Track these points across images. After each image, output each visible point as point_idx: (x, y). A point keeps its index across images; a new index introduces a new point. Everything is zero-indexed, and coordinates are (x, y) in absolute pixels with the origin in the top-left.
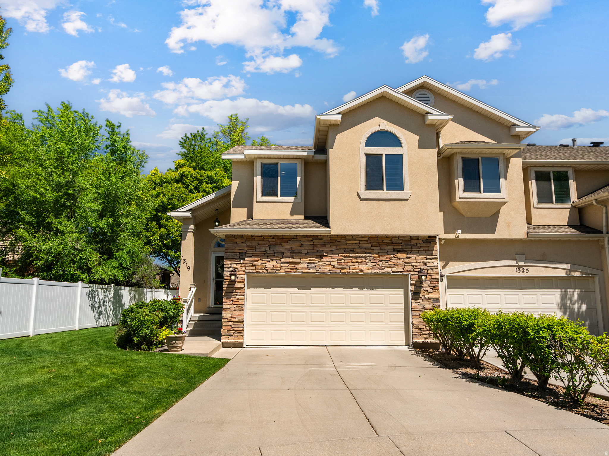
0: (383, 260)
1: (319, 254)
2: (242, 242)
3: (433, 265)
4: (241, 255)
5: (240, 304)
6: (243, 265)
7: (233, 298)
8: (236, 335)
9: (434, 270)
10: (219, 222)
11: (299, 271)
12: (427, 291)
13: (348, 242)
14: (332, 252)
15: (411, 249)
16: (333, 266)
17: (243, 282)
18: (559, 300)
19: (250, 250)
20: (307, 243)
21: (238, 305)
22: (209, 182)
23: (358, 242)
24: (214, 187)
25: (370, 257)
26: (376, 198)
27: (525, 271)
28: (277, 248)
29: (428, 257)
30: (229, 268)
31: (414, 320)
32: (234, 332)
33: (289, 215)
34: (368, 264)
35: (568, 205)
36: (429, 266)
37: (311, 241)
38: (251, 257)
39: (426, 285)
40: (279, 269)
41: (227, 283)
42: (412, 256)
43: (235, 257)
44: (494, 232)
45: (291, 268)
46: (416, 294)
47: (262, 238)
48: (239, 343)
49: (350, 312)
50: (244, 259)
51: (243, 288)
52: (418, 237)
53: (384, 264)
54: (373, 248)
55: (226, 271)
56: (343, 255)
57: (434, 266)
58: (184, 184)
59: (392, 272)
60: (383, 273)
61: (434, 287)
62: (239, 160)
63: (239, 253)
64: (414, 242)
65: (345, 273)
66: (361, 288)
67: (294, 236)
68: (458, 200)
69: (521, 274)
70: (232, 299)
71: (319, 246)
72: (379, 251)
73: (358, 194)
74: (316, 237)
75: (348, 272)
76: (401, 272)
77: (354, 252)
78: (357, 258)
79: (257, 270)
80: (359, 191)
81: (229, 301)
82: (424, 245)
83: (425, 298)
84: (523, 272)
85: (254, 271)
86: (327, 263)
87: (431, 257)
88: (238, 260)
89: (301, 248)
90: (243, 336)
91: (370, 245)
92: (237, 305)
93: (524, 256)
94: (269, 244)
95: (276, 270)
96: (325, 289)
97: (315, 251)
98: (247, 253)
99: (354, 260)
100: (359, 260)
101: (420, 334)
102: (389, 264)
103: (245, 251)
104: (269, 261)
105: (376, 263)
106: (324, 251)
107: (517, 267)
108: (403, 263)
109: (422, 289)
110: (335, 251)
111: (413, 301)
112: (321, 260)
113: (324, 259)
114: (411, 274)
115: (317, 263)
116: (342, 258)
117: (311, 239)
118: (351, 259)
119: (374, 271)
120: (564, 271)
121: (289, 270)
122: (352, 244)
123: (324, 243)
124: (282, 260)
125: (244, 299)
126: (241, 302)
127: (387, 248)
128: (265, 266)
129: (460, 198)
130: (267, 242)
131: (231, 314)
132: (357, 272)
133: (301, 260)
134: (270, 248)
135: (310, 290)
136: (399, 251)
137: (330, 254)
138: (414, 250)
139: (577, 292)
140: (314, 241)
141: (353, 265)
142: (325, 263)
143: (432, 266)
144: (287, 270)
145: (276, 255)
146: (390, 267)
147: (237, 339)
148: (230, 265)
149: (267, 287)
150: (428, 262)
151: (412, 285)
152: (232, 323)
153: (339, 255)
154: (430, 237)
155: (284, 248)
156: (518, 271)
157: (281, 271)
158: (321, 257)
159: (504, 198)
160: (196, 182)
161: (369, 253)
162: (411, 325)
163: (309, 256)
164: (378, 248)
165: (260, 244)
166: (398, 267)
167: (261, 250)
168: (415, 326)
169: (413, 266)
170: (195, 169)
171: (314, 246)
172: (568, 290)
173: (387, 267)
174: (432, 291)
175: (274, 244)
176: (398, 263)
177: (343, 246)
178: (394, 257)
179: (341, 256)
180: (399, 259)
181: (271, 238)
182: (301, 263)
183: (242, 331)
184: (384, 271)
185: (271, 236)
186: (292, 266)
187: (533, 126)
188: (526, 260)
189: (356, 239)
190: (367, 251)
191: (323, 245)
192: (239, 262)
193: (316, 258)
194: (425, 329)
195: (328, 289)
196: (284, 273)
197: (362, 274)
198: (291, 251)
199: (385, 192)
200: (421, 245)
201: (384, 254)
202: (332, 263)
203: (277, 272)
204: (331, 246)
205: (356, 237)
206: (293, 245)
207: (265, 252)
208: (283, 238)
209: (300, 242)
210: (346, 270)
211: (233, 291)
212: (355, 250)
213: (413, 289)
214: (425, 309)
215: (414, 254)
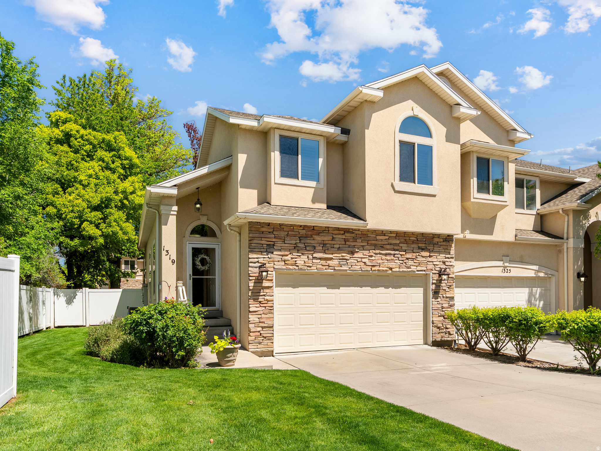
0: (410, 258)
1: (351, 249)
2: (269, 232)
3: (451, 264)
4: (268, 247)
5: (269, 307)
6: (271, 260)
7: (261, 299)
8: (265, 342)
9: (451, 269)
10: (201, 204)
11: (331, 268)
12: (445, 290)
13: (378, 237)
14: (363, 248)
15: (433, 248)
16: (364, 263)
17: (272, 280)
18: (527, 298)
19: (279, 242)
20: (339, 237)
21: (267, 308)
22: (106, 149)
23: (387, 237)
24: (114, 156)
25: (398, 254)
26: (409, 191)
27: (509, 271)
28: (308, 241)
29: (447, 256)
30: (255, 263)
31: (434, 319)
32: (262, 338)
33: (311, 203)
34: (396, 261)
35: (534, 212)
36: (447, 266)
37: (342, 234)
38: (280, 250)
39: (445, 284)
40: (311, 265)
41: (253, 281)
42: (434, 254)
43: (262, 250)
44: (491, 234)
45: (323, 264)
46: (436, 293)
47: (292, 228)
48: (269, 351)
49: (377, 313)
50: (272, 253)
51: (272, 287)
52: (439, 236)
53: (410, 263)
54: (401, 245)
55: (252, 267)
56: (374, 251)
57: (451, 266)
58: (70, 146)
59: (418, 271)
60: (410, 271)
61: (450, 286)
62: (247, 128)
63: (266, 245)
64: (436, 240)
65: (375, 270)
66: (387, 287)
67: (326, 227)
68: (472, 200)
69: (506, 274)
70: (259, 300)
71: (351, 240)
72: (406, 249)
73: (392, 185)
74: (348, 230)
75: (378, 270)
76: (424, 271)
77: (384, 249)
78: (386, 255)
79: (287, 266)
80: (393, 182)
81: (257, 303)
82: (444, 243)
83: (443, 297)
84: (507, 272)
85: (284, 267)
86: (359, 260)
87: (449, 256)
88: (265, 254)
89: (333, 242)
90: (272, 343)
91: (398, 242)
92: (265, 307)
93: (509, 257)
94: (300, 236)
95: (307, 266)
96: (353, 288)
97: (347, 246)
98: (276, 245)
99: (384, 257)
100: (388, 258)
101: (438, 332)
102: (414, 262)
103: (272, 243)
104: (300, 256)
105: (403, 260)
106: (355, 246)
107: (503, 268)
108: (426, 262)
109: (441, 288)
110: (366, 247)
111: (434, 300)
112: (353, 256)
113: (356, 255)
114: (433, 273)
115: (348, 260)
116: (373, 254)
117: (343, 232)
118: (381, 256)
119: (401, 270)
120: (534, 272)
121: (321, 266)
122: (382, 240)
123: (356, 238)
124: (315, 255)
125: (273, 301)
126: (270, 304)
127: (413, 246)
128: (296, 261)
129: (474, 198)
130: (297, 233)
131: (259, 318)
132: (387, 271)
133: (334, 255)
134: (300, 240)
135: (339, 289)
136: (423, 249)
137: (361, 250)
138: (436, 249)
139: (539, 290)
140: (346, 234)
141: (383, 263)
142: (357, 260)
143: (450, 266)
144: (318, 266)
145: (308, 248)
146: (415, 266)
147: (267, 347)
148: (256, 260)
149: (294, 287)
150: (447, 261)
151: (433, 284)
152: (261, 328)
153: (371, 251)
154: (448, 236)
155: (316, 242)
156: (504, 271)
157: (312, 268)
158: (352, 253)
159: (506, 202)
160: (88, 147)
161: (397, 250)
162: (431, 323)
163: (342, 251)
164: (405, 245)
165: (290, 235)
166: (422, 266)
167: (291, 242)
168: (435, 325)
169: (435, 265)
170: (84, 127)
171: (346, 240)
172: (534, 289)
173: (413, 266)
174: (448, 290)
175: (305, 236)
176: (422, 262)
177: (373, 242)
178: (419, 255)
179: (372, 252)
180: (423, 257)
181: (302, 228)
182: (333, 259)
183: (272, 338)
184: (410, 270)
185: (301, 226)
186: (323, 262)
187: (528, 133)
188: (510, 261)
189: (386, 234)
190: (396, 248)
191: (355, 240)
192: (267, 256)
193: (348, 254)
194: (443, 327)
195: (356, 288)
196: (316, 270)
197: (391, 272)
198: (322, 245)
199: (417, 186)
200: (442, 244)
201: (410, 251)
202: (364, 260)
203: (308, 268)
204: (363, 241)
205: (386, 232)
206: (326, 239)
207: (295, 245)
208: (313, 229)
209: (332, 235)
210: (377, 268)
211: (260, 290)
212: (385, 246)
213: (434, 288)
214: (443, 308)
215: (435, 252)
